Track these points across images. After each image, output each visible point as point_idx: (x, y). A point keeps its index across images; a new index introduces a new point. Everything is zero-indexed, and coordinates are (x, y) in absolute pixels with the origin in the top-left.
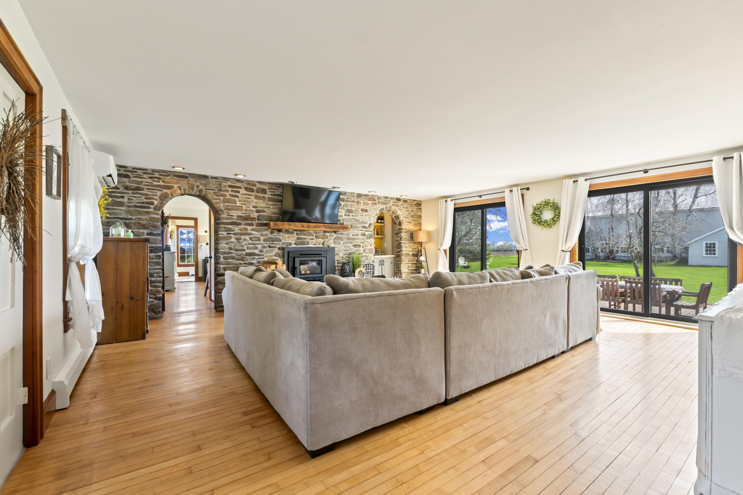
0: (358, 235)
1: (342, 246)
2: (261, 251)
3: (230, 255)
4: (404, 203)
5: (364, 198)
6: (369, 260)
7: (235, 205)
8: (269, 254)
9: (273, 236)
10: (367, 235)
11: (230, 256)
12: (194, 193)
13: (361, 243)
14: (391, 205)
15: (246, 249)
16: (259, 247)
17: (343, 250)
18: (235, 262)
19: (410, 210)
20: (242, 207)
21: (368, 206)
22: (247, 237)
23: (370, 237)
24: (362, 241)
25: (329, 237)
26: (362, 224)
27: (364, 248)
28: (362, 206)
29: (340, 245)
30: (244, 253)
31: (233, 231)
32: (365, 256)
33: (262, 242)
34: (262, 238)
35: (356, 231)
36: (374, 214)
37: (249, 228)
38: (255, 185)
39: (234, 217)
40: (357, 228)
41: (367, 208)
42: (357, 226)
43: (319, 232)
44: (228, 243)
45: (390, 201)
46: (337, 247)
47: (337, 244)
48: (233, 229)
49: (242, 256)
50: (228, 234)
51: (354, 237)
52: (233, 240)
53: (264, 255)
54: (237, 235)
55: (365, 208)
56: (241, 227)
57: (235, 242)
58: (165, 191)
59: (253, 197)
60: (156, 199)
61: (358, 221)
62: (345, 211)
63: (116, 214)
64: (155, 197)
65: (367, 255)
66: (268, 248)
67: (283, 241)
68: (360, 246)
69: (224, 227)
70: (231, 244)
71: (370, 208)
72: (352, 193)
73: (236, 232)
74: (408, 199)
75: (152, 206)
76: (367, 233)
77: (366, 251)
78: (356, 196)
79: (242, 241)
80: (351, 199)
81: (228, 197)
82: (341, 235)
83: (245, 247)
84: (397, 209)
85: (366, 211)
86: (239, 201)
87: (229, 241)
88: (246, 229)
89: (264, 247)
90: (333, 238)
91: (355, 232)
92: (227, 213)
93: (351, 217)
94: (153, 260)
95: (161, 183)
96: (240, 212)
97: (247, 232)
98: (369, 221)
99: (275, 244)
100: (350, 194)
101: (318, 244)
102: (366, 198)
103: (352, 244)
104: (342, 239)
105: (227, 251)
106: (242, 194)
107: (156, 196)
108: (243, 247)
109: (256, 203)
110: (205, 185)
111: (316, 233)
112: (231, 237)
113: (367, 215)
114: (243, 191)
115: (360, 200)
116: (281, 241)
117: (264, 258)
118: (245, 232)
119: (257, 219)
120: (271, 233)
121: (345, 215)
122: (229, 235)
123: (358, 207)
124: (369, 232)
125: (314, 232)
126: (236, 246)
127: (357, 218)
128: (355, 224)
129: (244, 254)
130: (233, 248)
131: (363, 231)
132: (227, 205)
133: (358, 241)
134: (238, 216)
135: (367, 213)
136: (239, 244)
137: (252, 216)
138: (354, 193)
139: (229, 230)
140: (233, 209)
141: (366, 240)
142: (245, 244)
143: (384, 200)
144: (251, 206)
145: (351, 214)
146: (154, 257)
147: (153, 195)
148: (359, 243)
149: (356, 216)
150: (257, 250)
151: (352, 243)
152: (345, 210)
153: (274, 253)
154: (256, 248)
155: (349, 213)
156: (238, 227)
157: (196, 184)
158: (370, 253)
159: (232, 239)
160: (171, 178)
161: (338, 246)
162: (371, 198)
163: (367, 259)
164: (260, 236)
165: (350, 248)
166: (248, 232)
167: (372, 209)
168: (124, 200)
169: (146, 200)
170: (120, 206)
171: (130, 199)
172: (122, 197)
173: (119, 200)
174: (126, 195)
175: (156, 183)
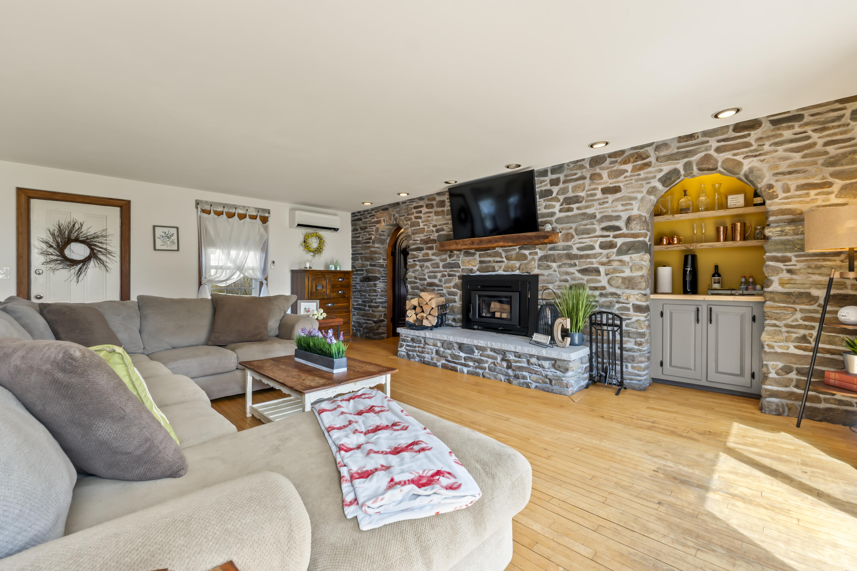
0: (592, 248)
1: (556, 271)
2: (440, 281)
4: (779, 129)
5: (612, 163)
6: (623, 303)
7: (419, 227)
8: (448, 285)
9: (452, 260)
10: (618, 245)
11: (415, 286)
12: (392, 223)
13: (602, 265)
14: (712, 152)
15: (427, 278)
16: (439, 275)
17: (557, 279)
18: (419, 293)
19: (821, 142)
20: (424, 228)
21: (621, 178)
22: (428, 264)
23: (629, 250)
24: (605, 260)
25: (530, 257)
26: (603, 222)
27: (609, 276)
28: (607, 181)
29: (551, 271)
30: (425, 282)
31: (417, 258)
32: (613, 294)
33: (441, 269)
34: (441, 264)
35: (587, 239)
36: (641, 192)
37: (430, 252)
38: (434, 199)
39: (418, 242)
40: (589, 234)
41: (617, 182)
42: (589, 229)
43: (511, 249)
44: (414, 271)
45: (707, 142)
46: (543, 275)
47: (544, 269)
48: (418, 256)
49: (424, 286)
51: (582, 253)
52: (418, 268)
53: (443, 285)
54: (421, 262)
55: (611, 184)
57: (419, 270)
58: (377, 225)
59: (433, 214)
60: (373, 235)
61: (594, 216)
62: (559, 203)
63: (357, 251)
64: (372, 233)
65: (619, 292)
66: (447, 277)
67: (462, 267)
68: (597, 272)
69: (411, 254)
70: (416, 273)
71: (627, 181)
72: (578, 161)
74: (804, 109)
75: (371, 241)
76: (619, 241)
77: (613, 283)
78: (588, 166)
79: (425, 269)
80: (576, 174)
81: (414, 220)
82: (552, 250)
84: (739, 158)
85: (616, 190)
86: (422, 222)
87: (415, 269)
88: (427, 254)
89: (444, 276)
90: (536, 257)
91: (583, 243)
92: (413, 238)
93: (576, 212)
94: (372, 288)
95: (375, 219)
96: (422, 235)
98: (626, 212)
99: (453, 271)
100: (572, 165)
101: (510, 270)
102: (616, 162)
103: (578, 268)
104: (554, 259)
105: (413, 281)
106: (424, 214)
107: (373, 231)
108: (425, 275)
109: (436, 220)
110: (398, 212)
111: (506, 251)
112: (416, 265)
113: (617, 200)
114: (424, 210)
115: (598, 171)
116: (460, 268)
117: (442, 290)
118: (427, 258)
119: (436, 241)
120: (450, 256)
121: (561, 211)
122: (415, 262)
123: (593, 186)
124: (625, 237)
125: (503, 250)
126: (420, 275)
127: (589, 211)
128: (584, 225)
129: (426, 284)
130: (417, 276)
131: (609, 236)
132: (413, 230)
133: (594, 260)
134: (421, 240)
135: (618, 195)
136: (422, 272)
137: (432, 238)
138: (583, 160)
139: (414, 256)
140: (417, 233)
141: (614, 257)
142: (427, 272)
143: (678, 148)
144: (431, 225)
145: (574, 206)
146: (373, 286)
148: (595, 266)
149: (586, 207)
151: (575, 265)
152: (559, 201)
153: (452, 284)
154: (435, 277)
155: (570, 204)
156: (422, 253)
157: (393, 213)
158: (627, 288)
160: (380, 213)
161: (546, 272)
162: (632, 155)
163: (618, 302)
164: (439, 261)
165: (573, 275)
166: (429, 257)
167: (633, 181)
168: (360, 239)
169: (369, 237)
170: (359, 244)
171: (362, 238)
172: (359, 237)
173: (358, 239)
174: (361, 235)
175: (373, 220)
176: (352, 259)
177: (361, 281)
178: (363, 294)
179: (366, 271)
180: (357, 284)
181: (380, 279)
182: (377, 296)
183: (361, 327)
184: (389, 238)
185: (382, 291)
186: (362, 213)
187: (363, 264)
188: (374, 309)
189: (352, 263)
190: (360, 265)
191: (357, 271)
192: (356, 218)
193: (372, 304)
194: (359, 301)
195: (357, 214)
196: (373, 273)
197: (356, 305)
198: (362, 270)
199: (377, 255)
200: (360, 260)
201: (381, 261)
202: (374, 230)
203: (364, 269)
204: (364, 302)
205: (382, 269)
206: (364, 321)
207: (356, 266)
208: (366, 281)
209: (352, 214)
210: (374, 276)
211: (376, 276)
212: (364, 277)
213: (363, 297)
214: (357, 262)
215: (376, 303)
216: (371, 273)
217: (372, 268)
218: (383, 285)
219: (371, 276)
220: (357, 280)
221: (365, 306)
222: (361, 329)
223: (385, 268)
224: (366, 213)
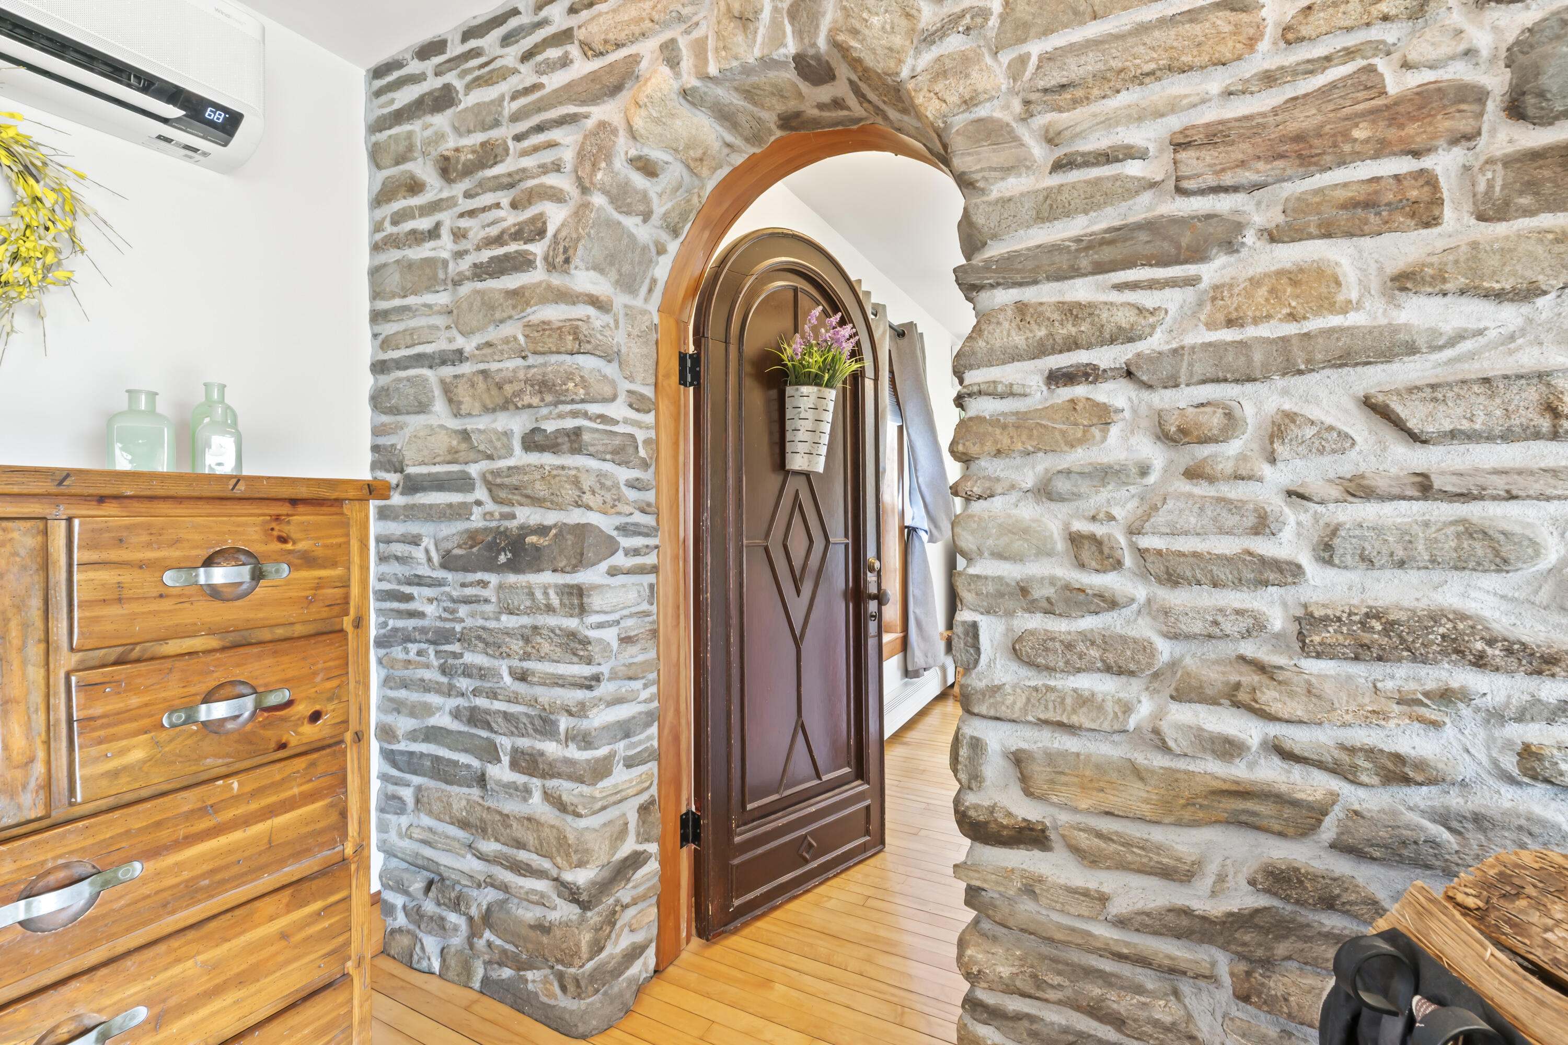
3: (1088, 623)
11: (1088, 638)
12: (757, 52)
15: (1305, 559)
18: (1145, 709)
44: (1062, 485)
48: (1124, 318)
49: (1248, 649)
50: (1057, 378)
54: (1173, 383)
56: (1225, 276)
57: (1144, 471)
58: (599, 112)
60: (557, 196)
63: (412, 339)
64: (551, 180)
69: (1021, 308)
70: (1099, 499)
73: (1156, 342)
75: (538, 249)
79: (1242, 457)
83: (1288, 533)
87: (1078, 457)
92: (1051, 139)
94: (552, 621)
95: (582, 67)
97: (1314, 324)
105: (1053, 581)
107: (557, 167)
118: (1291, 329)
119: (1493, 107)
122: (1080, 391)
126: (1160, 519)
130: (1122, 541)
132: (1047, 58)
136: (1202, 489)
139: (1069, 329)
142: (1296, 495)
146: (555, 601)
147: (544, 169)
150: (1491, 581)
156: (1191, 282)
159: (1115, 431)
166: (1335, 321)
168: (444, 247)
169: (511, 219)
170: (431, 286)
171: (459, 235)
172: (434, 233)
173: (424, 251)
174: (446, 218)
175: (555, 81)
176: (378, 400)
177: (449, 562)
178: (469, 658)
179: (491, 487)
180: (418, 581)
181: (611, 547)
182: (594, 681)
183: (456, 904)
184: (673, 247)
185: (626, 640)
186: (455, 49)
187: (465, 435)
188: (567, 789)
189: (377, 431)
190: (442, 442)
191: (413, 486)
192: (405, 96)
193: (551, 748)
194: (428, 710)
195: (415, 67)
196: (559, 507)
197: (413, 736)
198: (463, 483)
199: (587, 363)
200: (440, 406)
201: (618, 410)
202: (568, 156)
203: (474, 470)
204: (475, 717)
205: (624, 474)
206: (472, 864)
207: (409, 455)
208: (491, 566)
209: (378, 72)
210: (563, 530)
211: (582, 530)
212: (472, 537)
213: (464, 683)
214: (415, 422)
215: (585, 740)
216: (536, 501)
217: (548, 459)
218: (632, 596)
219: (542, 530)
220: (418, 553)
221: (491, 753)
222: (453, 918)
223: (645, 465)
224: (490, 42)
